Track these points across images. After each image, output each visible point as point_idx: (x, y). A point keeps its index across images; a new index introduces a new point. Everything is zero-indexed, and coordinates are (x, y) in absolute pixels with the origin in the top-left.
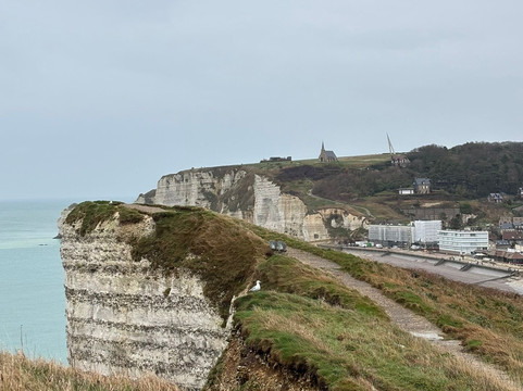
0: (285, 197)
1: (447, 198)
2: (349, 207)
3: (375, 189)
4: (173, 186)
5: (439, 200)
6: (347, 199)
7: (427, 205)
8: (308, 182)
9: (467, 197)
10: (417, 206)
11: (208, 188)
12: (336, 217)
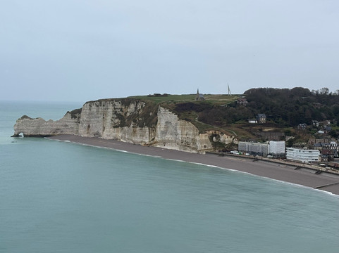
0: (182, 122)
1: (276, 126)
2: (223, 130)
3: (235, 120)
4: (94, 108)
5: (272, 127)
6: (220, 125)
7: (266, 130)
8: (194, 113)
9: (287, 126)
10: (261, 130)
11: (119, 111)
12: (216, 135)
